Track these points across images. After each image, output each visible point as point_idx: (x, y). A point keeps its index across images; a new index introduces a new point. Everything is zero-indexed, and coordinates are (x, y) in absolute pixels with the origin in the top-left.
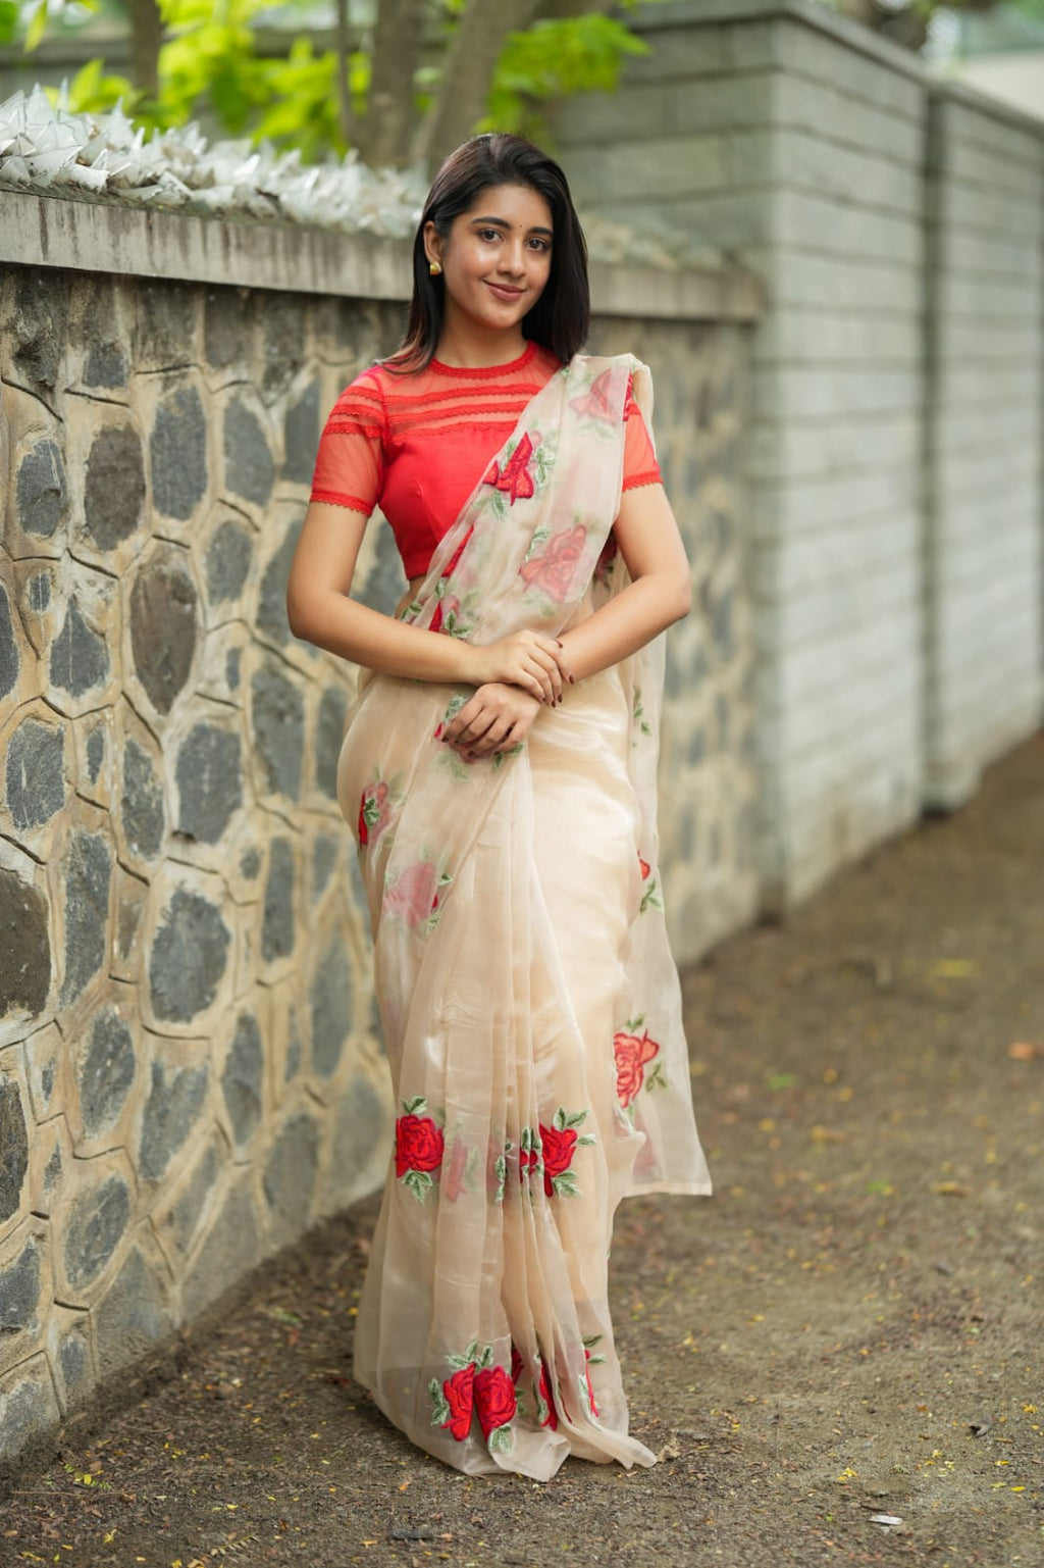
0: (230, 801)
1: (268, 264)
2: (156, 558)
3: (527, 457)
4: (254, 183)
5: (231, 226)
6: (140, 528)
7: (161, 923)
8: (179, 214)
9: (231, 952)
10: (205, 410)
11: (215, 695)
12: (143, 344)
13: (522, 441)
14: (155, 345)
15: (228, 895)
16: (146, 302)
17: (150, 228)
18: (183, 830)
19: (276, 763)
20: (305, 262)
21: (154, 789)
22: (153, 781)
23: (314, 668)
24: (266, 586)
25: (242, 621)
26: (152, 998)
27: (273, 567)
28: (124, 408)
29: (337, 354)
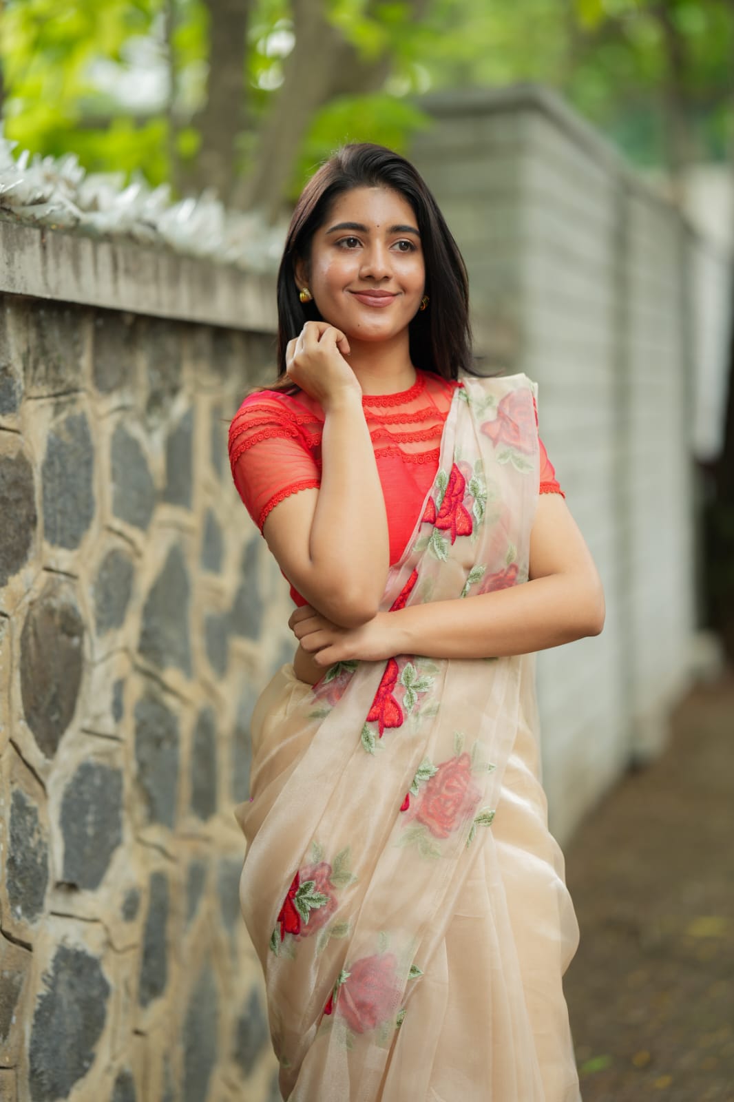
0: (112, 840)
1: (153, 290)
2: (46, 592)
3: (462, 490)
4: (133, 213)
5: (119, 250)
6: (30, 560)
7: (42, 990)
8: (71, 235)
9: (111, 1007)
10: (93, 436)
11: (101, 730)
12: (35, 368)
13: (451, 472)
14: (47, 369)
15: (109, 944)
16: (38, 325)
17: (44, 247)
18: (66, 880)
19: (154, 793)
20: (184, 288)
21: (40, 842)
22: (39, 832)
23: (190, 690)
24: (148, 612)
25: (126, 650)
26: (30, 1080)
27: (154, 592)
28: (15, 435)
29: (209, 380)
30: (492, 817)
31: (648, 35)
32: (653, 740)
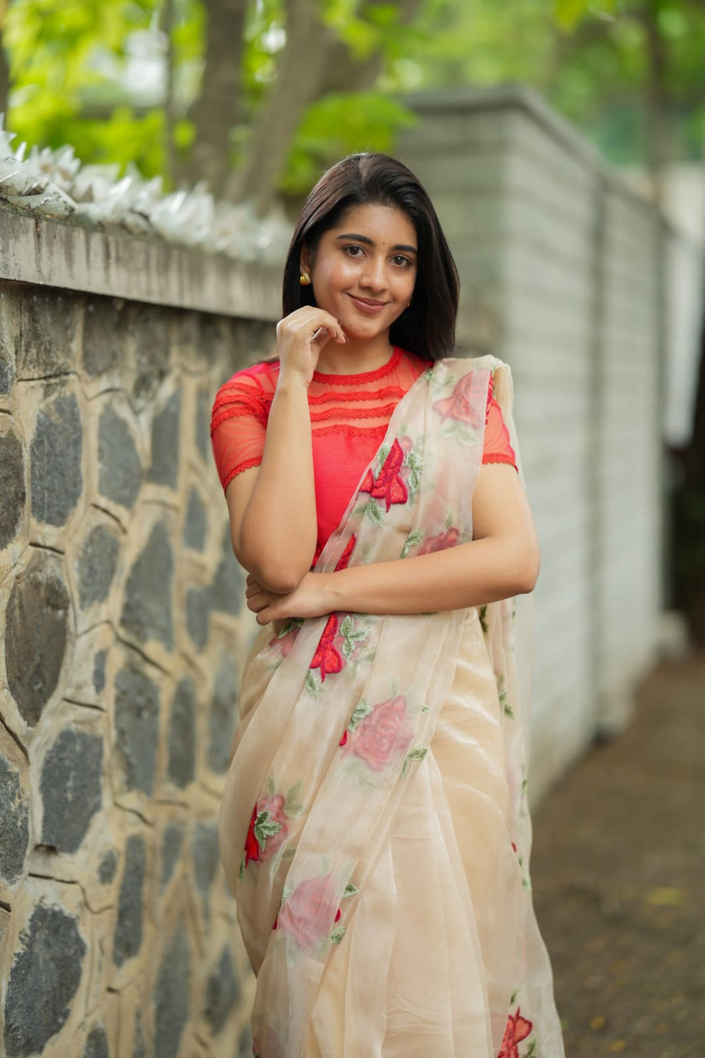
0: (91, 806)
1: (143, 278)
2: (31, 566)
3: (399, 463)
4: (126, 203)
5: (111, 239)
6: (17, 536)
7: (19, 948)
8: (65, 225)
9: (85, 965)
10: (82, 417)
11: (82, 699)
12: (27, 351)
13: (393, 447)
14: (38, 353)
15: (85, 905)
16: (31, 310)
17: (38, 236)
18: (45, 843)
19: (134, 761)
20: (173, 276)
21: (21, 806)
22: (20, 797)
23: (170, 661)
24: (130, 586)
25: (108, 622)
26: (5, 1035)
27: (137, 567)
28: (7, 415)
29: (196, 365)
30: (424, 753)
31: (631, 37)
32: (618, 715)
